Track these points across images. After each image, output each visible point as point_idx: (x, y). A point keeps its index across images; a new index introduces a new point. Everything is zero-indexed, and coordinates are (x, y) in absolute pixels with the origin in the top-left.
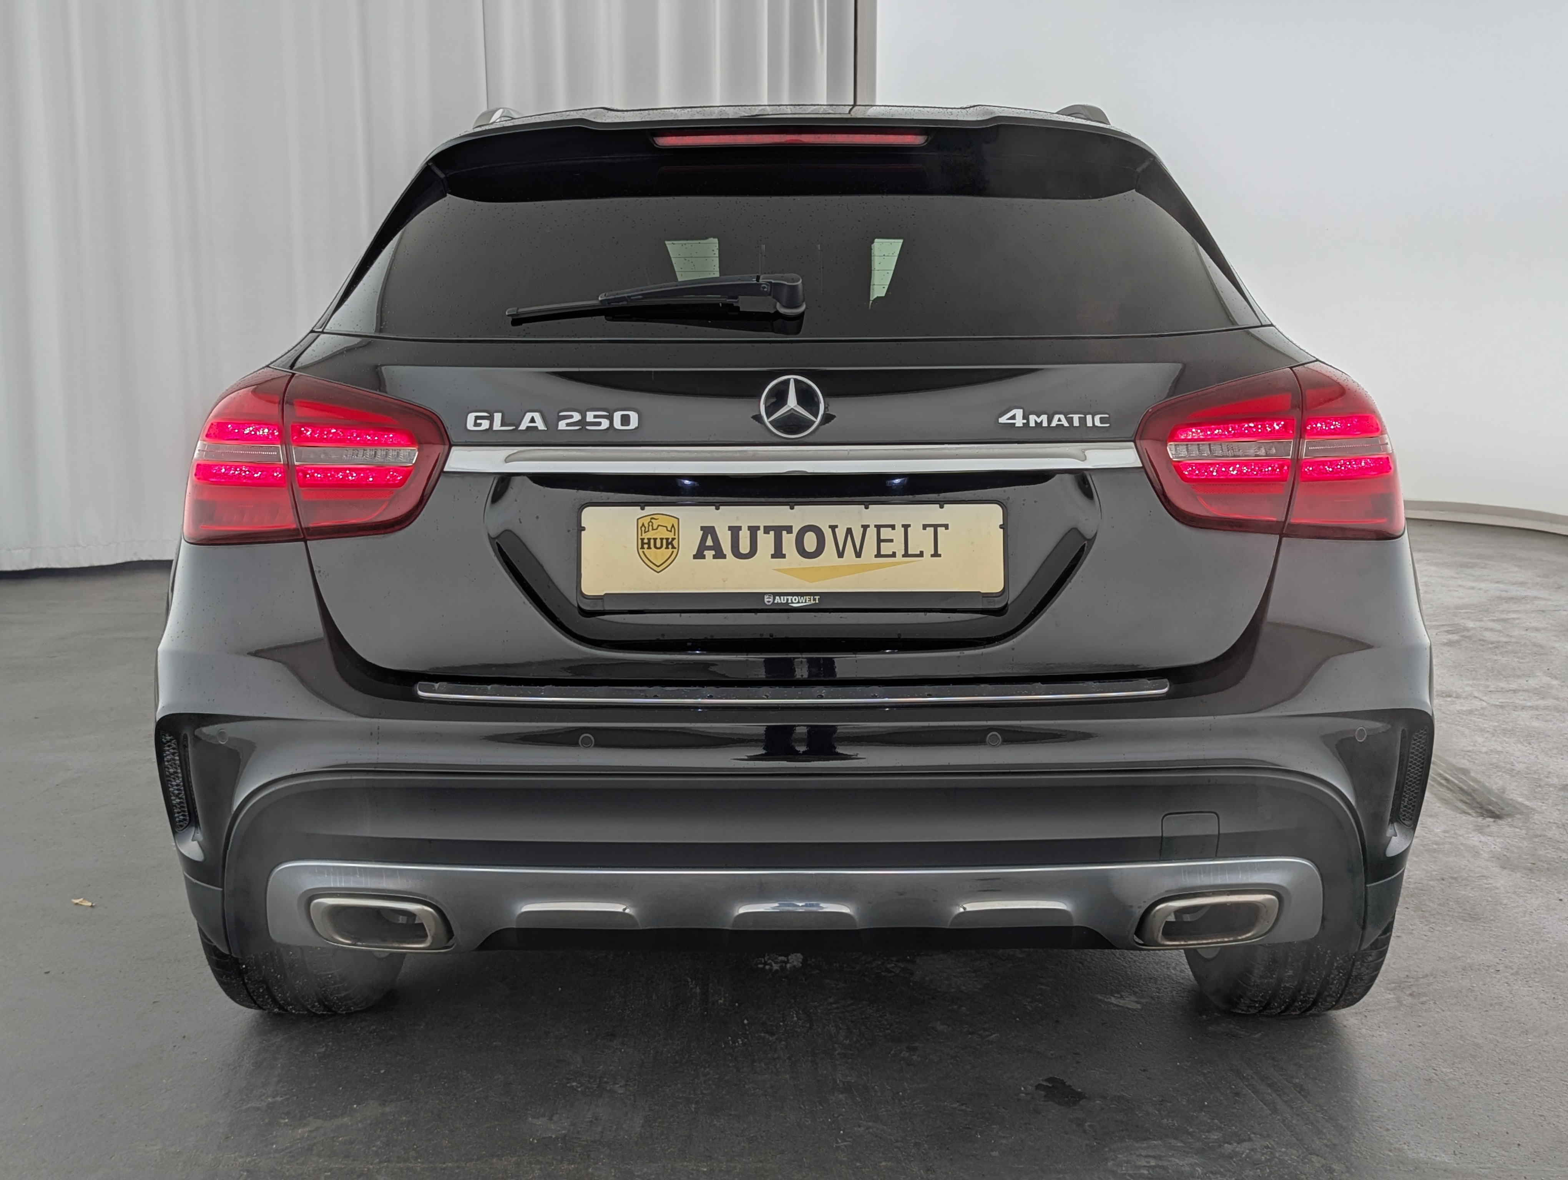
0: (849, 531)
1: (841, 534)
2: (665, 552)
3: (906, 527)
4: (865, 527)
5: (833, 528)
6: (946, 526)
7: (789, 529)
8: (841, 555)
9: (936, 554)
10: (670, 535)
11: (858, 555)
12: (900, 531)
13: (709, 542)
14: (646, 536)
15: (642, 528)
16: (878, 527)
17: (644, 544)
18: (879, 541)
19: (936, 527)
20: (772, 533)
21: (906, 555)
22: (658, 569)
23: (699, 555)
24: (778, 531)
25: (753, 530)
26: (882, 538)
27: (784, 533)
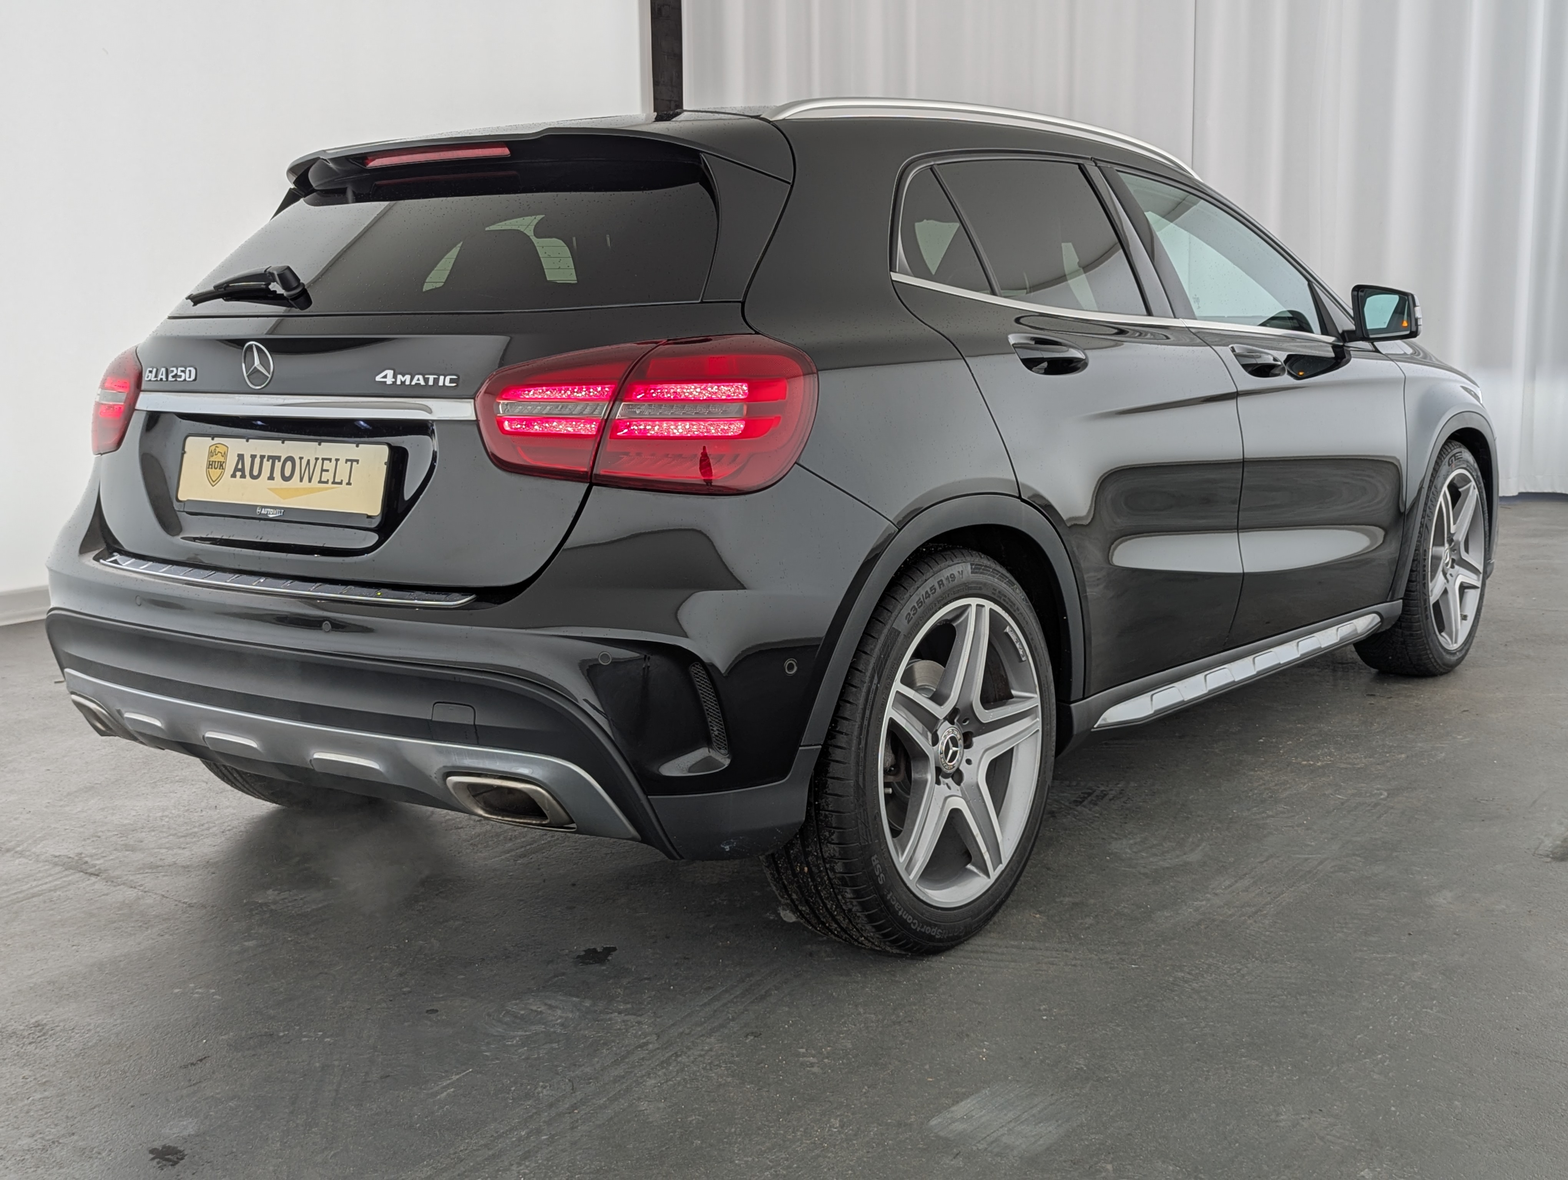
0: (309, 461)
1: (304, 462)
2: (219, 471)
3: (337, 460)
4: (317, 459)
5: (301, 458)
6: (357, 461)
7: (279, 458)
8: (301, 480)
9: (349, 484)
10: (222, 459)
11: (310, 481)
12: (334, 462)
13: (240, 466)
14: (212, 459)
15: (211, 454)
16: (323, 459)
17: (210, 465)
18: (323, 470)
19: (352, 461)
20: (271, 461)
21: (334, 483)
22: (213, 484)
23: (234, 476)
24: (274, 459)
25: (262, 457)
26: (324, 468)
27: (277, 461)
